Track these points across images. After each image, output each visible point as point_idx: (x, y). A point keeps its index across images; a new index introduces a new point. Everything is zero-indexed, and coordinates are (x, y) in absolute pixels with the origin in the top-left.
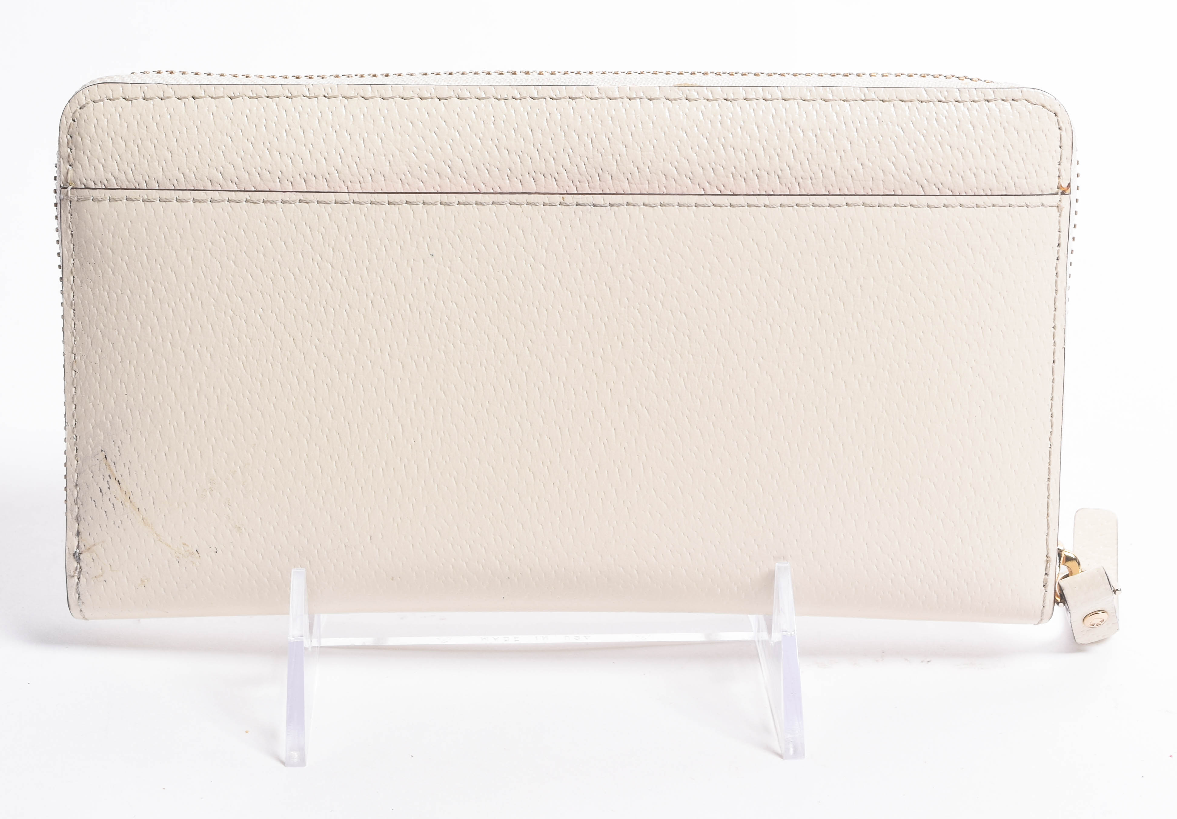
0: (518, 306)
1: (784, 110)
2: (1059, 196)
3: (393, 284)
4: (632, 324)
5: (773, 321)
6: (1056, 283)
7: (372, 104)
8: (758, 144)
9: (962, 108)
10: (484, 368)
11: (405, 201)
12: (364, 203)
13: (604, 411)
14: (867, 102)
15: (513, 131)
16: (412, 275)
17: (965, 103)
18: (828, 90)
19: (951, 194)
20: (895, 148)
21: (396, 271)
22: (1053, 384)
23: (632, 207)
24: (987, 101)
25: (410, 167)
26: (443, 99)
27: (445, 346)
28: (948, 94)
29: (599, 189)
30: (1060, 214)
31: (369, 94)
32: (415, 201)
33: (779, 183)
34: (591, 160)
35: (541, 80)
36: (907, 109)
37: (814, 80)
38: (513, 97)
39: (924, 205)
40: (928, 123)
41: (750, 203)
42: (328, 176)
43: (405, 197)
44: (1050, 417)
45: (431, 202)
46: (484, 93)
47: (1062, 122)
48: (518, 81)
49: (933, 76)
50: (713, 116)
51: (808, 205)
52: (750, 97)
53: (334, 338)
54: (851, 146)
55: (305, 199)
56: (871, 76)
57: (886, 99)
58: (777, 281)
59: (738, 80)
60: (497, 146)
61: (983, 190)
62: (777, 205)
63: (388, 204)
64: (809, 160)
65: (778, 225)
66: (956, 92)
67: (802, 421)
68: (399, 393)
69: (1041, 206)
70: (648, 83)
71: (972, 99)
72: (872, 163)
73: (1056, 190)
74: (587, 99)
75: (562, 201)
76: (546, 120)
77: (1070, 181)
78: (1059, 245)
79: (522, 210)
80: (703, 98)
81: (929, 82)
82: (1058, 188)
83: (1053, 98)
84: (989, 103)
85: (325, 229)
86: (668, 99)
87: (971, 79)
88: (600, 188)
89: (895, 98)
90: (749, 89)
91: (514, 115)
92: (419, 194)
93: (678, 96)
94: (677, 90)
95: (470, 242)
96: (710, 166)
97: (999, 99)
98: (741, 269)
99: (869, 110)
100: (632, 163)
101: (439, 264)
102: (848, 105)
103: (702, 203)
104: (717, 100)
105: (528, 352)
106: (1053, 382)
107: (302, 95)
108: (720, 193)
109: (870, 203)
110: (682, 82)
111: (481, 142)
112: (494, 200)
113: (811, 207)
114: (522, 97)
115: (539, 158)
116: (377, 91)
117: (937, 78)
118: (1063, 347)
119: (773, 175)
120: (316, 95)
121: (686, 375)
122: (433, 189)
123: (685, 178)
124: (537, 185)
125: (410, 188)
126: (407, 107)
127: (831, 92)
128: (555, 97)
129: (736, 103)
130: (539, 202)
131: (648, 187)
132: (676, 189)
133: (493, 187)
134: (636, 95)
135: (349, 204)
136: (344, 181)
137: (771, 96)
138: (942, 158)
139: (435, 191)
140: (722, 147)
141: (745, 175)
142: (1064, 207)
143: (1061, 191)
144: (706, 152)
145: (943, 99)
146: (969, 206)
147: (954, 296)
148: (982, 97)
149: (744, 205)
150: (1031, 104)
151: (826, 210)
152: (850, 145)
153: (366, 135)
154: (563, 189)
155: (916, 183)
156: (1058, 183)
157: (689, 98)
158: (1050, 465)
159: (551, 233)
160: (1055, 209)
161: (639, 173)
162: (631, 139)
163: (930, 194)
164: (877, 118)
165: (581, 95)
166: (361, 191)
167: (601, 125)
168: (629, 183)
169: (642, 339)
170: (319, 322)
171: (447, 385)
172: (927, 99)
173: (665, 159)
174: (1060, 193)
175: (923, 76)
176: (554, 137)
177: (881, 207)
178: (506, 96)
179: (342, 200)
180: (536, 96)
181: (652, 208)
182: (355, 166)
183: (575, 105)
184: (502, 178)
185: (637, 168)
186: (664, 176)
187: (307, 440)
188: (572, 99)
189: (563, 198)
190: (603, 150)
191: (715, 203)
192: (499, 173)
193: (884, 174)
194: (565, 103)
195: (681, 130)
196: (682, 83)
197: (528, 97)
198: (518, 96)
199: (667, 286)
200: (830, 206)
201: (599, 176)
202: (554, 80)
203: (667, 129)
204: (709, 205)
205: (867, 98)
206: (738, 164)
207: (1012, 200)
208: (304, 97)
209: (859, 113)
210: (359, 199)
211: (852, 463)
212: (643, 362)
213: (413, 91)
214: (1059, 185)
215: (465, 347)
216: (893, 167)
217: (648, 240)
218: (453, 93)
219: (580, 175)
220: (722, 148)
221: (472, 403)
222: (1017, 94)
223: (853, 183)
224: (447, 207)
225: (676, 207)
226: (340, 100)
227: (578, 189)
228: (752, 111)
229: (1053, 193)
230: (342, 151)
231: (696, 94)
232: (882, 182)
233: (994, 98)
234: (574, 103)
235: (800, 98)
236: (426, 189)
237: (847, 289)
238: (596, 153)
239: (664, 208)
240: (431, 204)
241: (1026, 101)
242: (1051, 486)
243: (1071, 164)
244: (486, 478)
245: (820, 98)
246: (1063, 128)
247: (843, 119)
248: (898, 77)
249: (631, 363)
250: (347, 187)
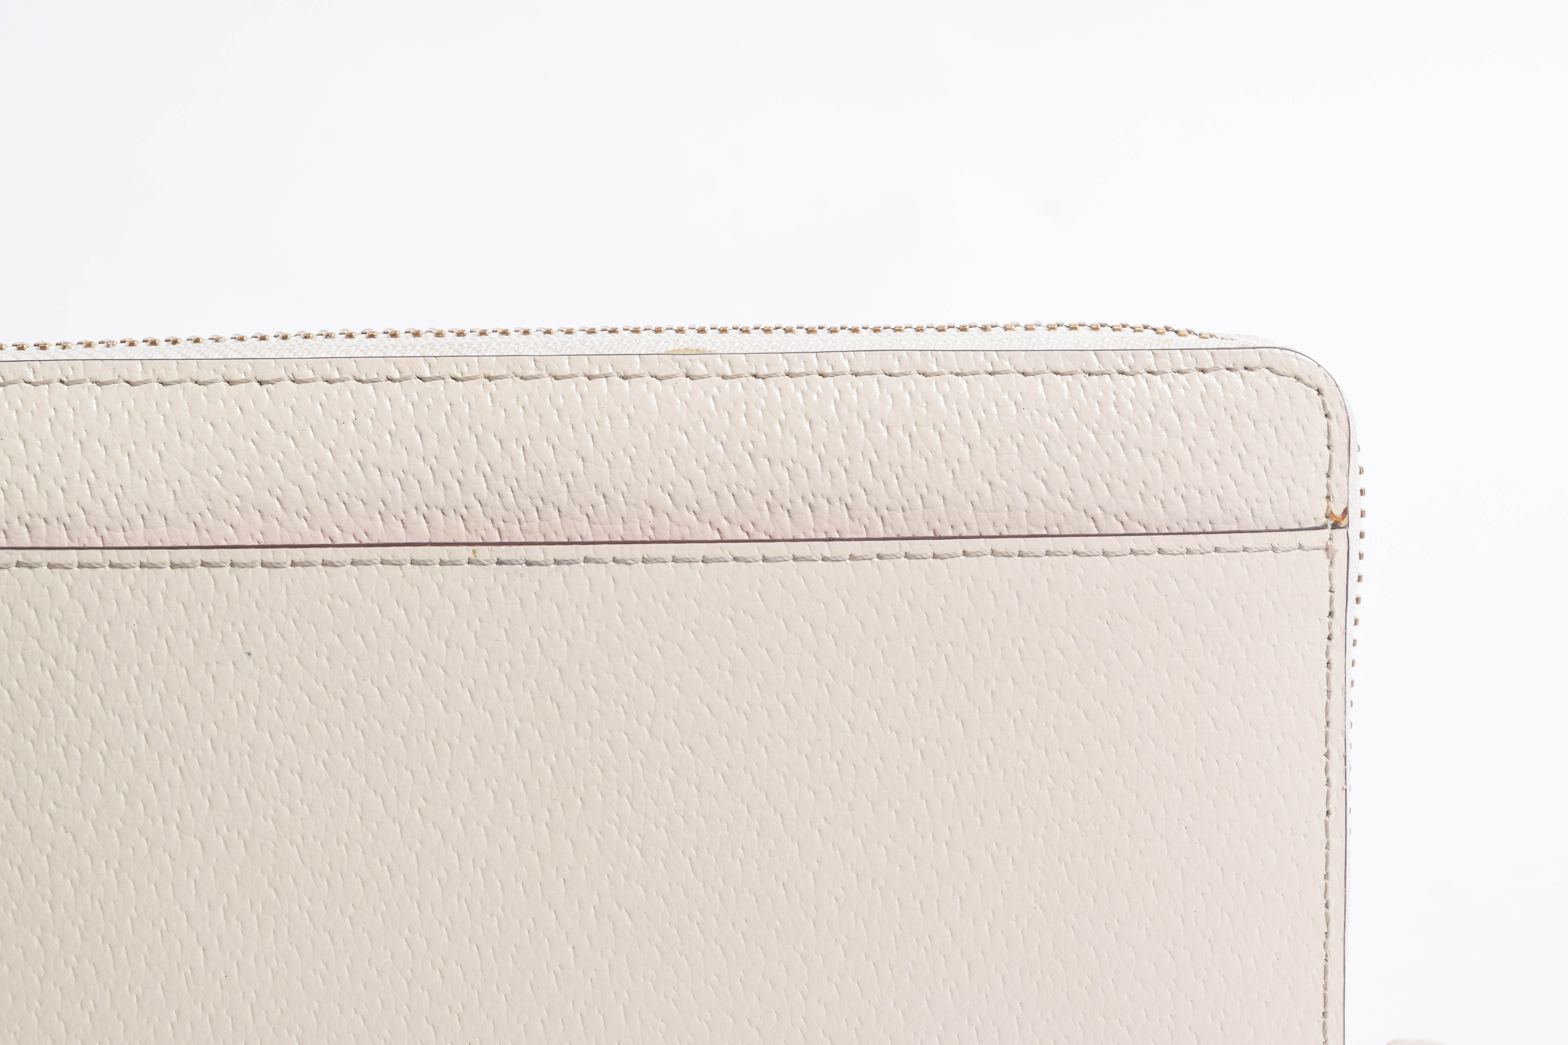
0: (400, 739)
1: (855, 392)
2: (1327, 532)
3: (183, 706)
4: (599, 766)
5: (843, 756)
6: (1328, 677)
7: (143, 393)
8: (811, 452)
9: (1160, 383)
10: (343, 848)
11: (200, 562)
12: (128, 566)
13: (554, 917)
14: (997, 375)
15: (389, 435)
16: (215, 688)
17: (1164, 375)
18: (930, 356)
19: (1144, 531)
20: (1046, 454)
21: (187, 683)
22: (1327, 851)
23: (593, 565)
24: (1202, 371)
25: (210, 501)
26: (267, 382)
27: (275, 810)
28: (1135, 360)
29: (538, 534)
30: (1331, 562)
31: (139, 377)
32: (217, 561)
33: (847, 517)
34: (523, 484)
35: (437, 347)
36: (1065, 386)
37: (908, 339)
38: (387, 377)
39: (1098, 552)
40: (1101, 411)
41: (798, 554)
42: (67, 520)
43: (198, 555)
44: (1325, 908)
45: (245, 562)
46: (337, 372)
47: (1331, 405)
48: (399, 348)
49: (1111, 327)
50: (732, 405)
51: (898, 555)
52: (795, 370)
53: (82, 800)
54: (970, 452)
55: (26, 561)
56: (1006, 330)
57: (1030, 370)
58: (848, 688)
59: (778, 341)
60: (361, 462)
61: (1198, 523)
62: (844, 557)
63: (171, 567)
64: (898, 477)
65: (846, 592)
66: (1150, 357)
67: (898, 927)
68: (197, 892)
69: (1297, 548)
70: (622, 349)
71: (1176, 368)
72: (1007, 480)
73: (1323, 520)
74: (515, 378)
75: (473, 557)
76: (445, 417)
77: (1348, 503)
78: (1331, 614)
79: (403, 573)
80: (715, 374)
81: (1104, 337)
82: (1326, 517)
83: (1315, 363)
84: (1206, 375)
85: (62, 613)
86: (656, 377)
87: (1176, 332)
88: (540, 532)
89: (1044, 368)
90: (795, 357)
91: (390, 408)
92: (224, 550)
93: (671, 371)
94: (671, 361)
95: (315, 631)
96: (729, 491)
97: (1221, 367)
98: (784, 669)
99: (1000, 390)
100: (595, 488)
101: (261, 669)
102: (964, 383)
103: (714, 557)
104: (739, 376)
105: (418, 817)
106: (1327, 848)
107: (21, 380)
108: (747, 538)
109: (1004, 550)
110: (682, 346)
111: (332, 455)
112: (354, 557)
113: (903, 559)
114: (403, 376)
115: (433, 482)
116: (152, 371)
117: (1117, 332)
118: (1343, 788)
119: (838, 503)
120: (46, 379)
121: (693, 852)
122: (251, 539)
123: (687, 512)
124: (431, 529)
125: (211, 537)
126: (203, 398)
127: (935, 360)
128: (459, 376)
129: (771, 381)
130: (431, 559)
131: (624, 528)
132: (671, 531)
133: (356, 534)
134: (600, 370)
135: (103, 568)
136: (95, 528)
137: (833, 369)
138: (1127, 471)
139: (254, 541)
140: (748, 458)
141: (789, 505)
142: (1337, 550)
143: (1332, 522)
144: (722, 467)
145: (1127, 370)
146: (1175, 552)
147: (1153, 706)
148: (1193, 364)
149: (786, 558)
150: (1277, 374)
151: (929, 564)
152: (968, 450)
153: (133, 447)
154: (476, 535)
155: (1084, 514)
156: (1326, 508)
157: (691, 373)
158: (1325, 989)
159: (453, 612)
160: (1322, 553)
161: (607, 505)
162: (592, 447)
163: (1109, 533)
164: (1013, 403)
165: (504, 372)
166: (126, 545)
167: (541, 423)
168: (589, 521)
169: (616, 793)
170: (55, 773)
171: (281, 877)
172: (1100, 370)
173: (650, 480)
174: (1329, 526)
175: (1095, 329)
176: (460, 445)
177: (1022, 556)
178: (376, 376)
179: (90, 562)
180: (427, 374)
181: (628, 567)
182: (115, 501)
183: (495, 389)
184: (370, 518)
185: (604, 496)
186: (650, 508)
187: (39, 977)
188: (490, 378)
189: (474, 552)
190: (545, 467)
191: (737, 555)
192: (366, 508)
193: (1028, 500)
194: (478, 386)
195: (677, 428)
196: (681, 349)
197: (414, 376)
198: (397, 376)
199: (657, 700)
200: (935, 556)
201: (537, 511)
202: (461, 345)
203: (653, 428)
204: (727, 559)
205: (997, 369)
206: (777, 486)
207: (1248, 540)
208: (26, 383)
209: (983, 396)
210: (120, 559)
211: (985, 997)
212: (619, 832)
213: (214, 371)
214: (1329, 511)
215: (310, 811)
216: (1044, 487)
217: (623, 622)
218: (283, 373)
219: (505, 509)
220: (750, 459)
221: (324, 908)
222: (1253, 358)
223: (976, 515)
224: (273, 571)
225: (670, 563)
226: (89, 388)
227: (503, 535)
228: (799, 395)
229: (1318, 525)
230: (92, 475)
231: (702, 367)
232: (1024, 513)
233: (1213, 366)
234: (493, 386)
235: (881, 372)
236: (238, 539)
237: (968, 698)
238: (531, 471)
239: (649, 565)
240: (245, 566)
241: (1268, 371)
242: (1328, 1025)
243: (1348, 476)
244: (352, 1036)
245: (915, 371)
246: (1333, 415)
247: (955, 406)
248: (1052, 332)
249: (598, 834)
250: (102, 537)
